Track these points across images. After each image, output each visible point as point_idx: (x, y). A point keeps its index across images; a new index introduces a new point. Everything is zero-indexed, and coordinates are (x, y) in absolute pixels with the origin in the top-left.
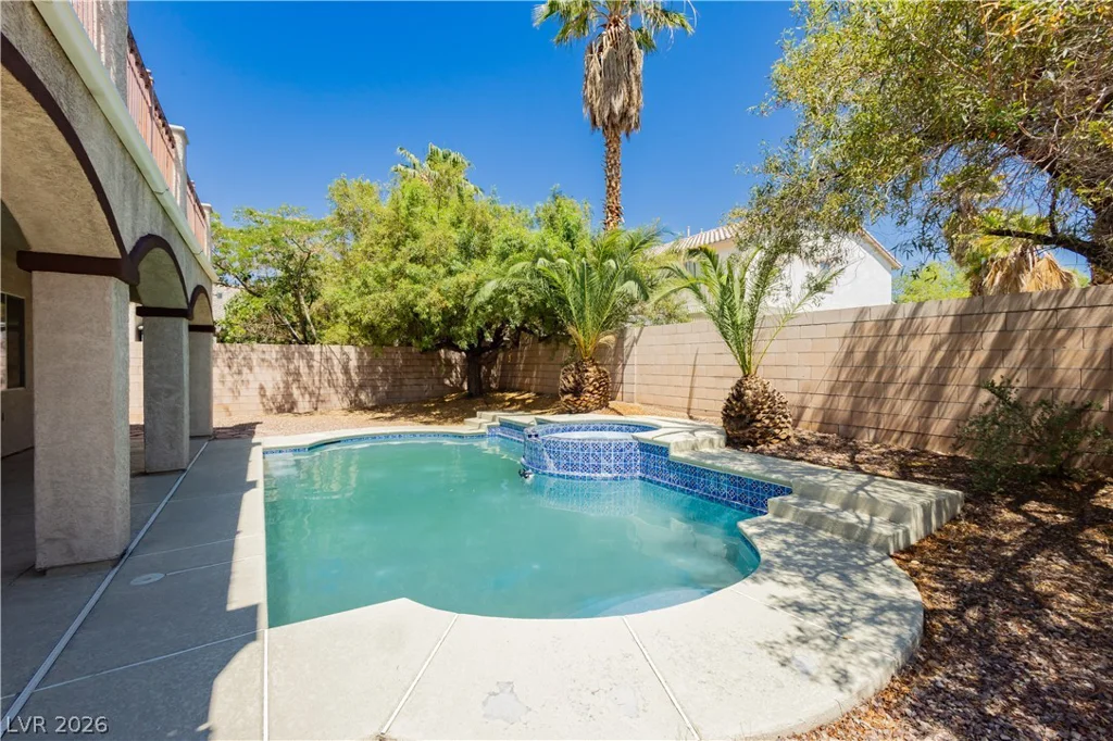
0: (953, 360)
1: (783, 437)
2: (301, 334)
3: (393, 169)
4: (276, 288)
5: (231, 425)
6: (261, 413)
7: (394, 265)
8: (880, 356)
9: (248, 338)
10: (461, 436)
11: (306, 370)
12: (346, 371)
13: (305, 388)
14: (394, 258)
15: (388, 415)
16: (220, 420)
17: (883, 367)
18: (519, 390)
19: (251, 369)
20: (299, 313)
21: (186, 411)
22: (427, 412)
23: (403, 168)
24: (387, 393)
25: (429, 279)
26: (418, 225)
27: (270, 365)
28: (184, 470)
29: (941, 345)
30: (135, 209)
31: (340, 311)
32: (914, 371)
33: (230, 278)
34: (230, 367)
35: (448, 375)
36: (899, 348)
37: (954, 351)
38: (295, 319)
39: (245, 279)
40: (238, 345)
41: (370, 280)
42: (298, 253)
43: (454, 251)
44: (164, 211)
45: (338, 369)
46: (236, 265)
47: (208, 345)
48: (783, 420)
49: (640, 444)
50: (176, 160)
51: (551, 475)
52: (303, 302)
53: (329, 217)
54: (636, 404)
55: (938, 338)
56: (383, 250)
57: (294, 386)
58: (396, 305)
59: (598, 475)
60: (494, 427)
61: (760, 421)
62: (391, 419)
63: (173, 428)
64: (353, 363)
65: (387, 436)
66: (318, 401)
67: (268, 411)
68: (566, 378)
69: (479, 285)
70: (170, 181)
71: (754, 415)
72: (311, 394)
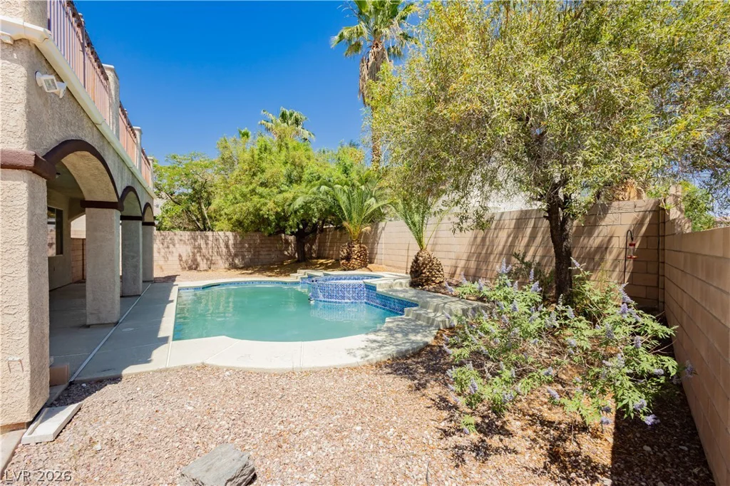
0: (515, 242)
1: (437, 282)
2: (201, 225)
3: (259, 123)
4: (188, 199)
5: (163, 276)
6: (180, 270)
7: (251, 187)
8: (487, 239)
9: (173, 228)
10: (286, 283)
11: (205, 246)
12: (227, 246)
13: (204, 256)
14: (251, 183)
15: (250, 272)
16: (157, 274)
17: (489, 246)
18: (327, 258)
19: (174, 245)
20: (201, 213)
21: (141, 266)
22: (272, 270)
23: (265, 122)
24: (250, 259)
25: (270, 195)
26: (264, 165)
27: (185, 243)
28: (140, 295)
29: (511, 234)
30: (122, 178)
31: (222, 212)
32: (500, 248)
33: (163, 194)
34: (163, 244)
35: (287, 250)
36: (495, 236)
37: (515, 237)
38: (199, 217)
39: (172, 195)
40: (167, 232)
41: (238, 196)
42: (200, 180)
43: (283, 180)
44: (132, 173)
45: (222, 245)
46: (166, 187)
47: (152, 233)
48: (437, 273)
49: (366, 285)
50: (137, 144)
51: (320, 301)
52: (203, 207)
53: (216, 159)
54: (384, 266)
55: (510, 230)
56: (246, 178)
57: (198, 254)
58: (251, 210)
59: (343, 301)
60: (304, 278)
61: (425, 273)
62: (251, 274)
63: (135, 275)
64: (231, 242)
65: (245, 282)
66: (211, 263)
67: (184, 269)
68: (343, 251)
69: (294, 199)
70: (134, 158)
71: (422, 271)
72: (207, 259)
